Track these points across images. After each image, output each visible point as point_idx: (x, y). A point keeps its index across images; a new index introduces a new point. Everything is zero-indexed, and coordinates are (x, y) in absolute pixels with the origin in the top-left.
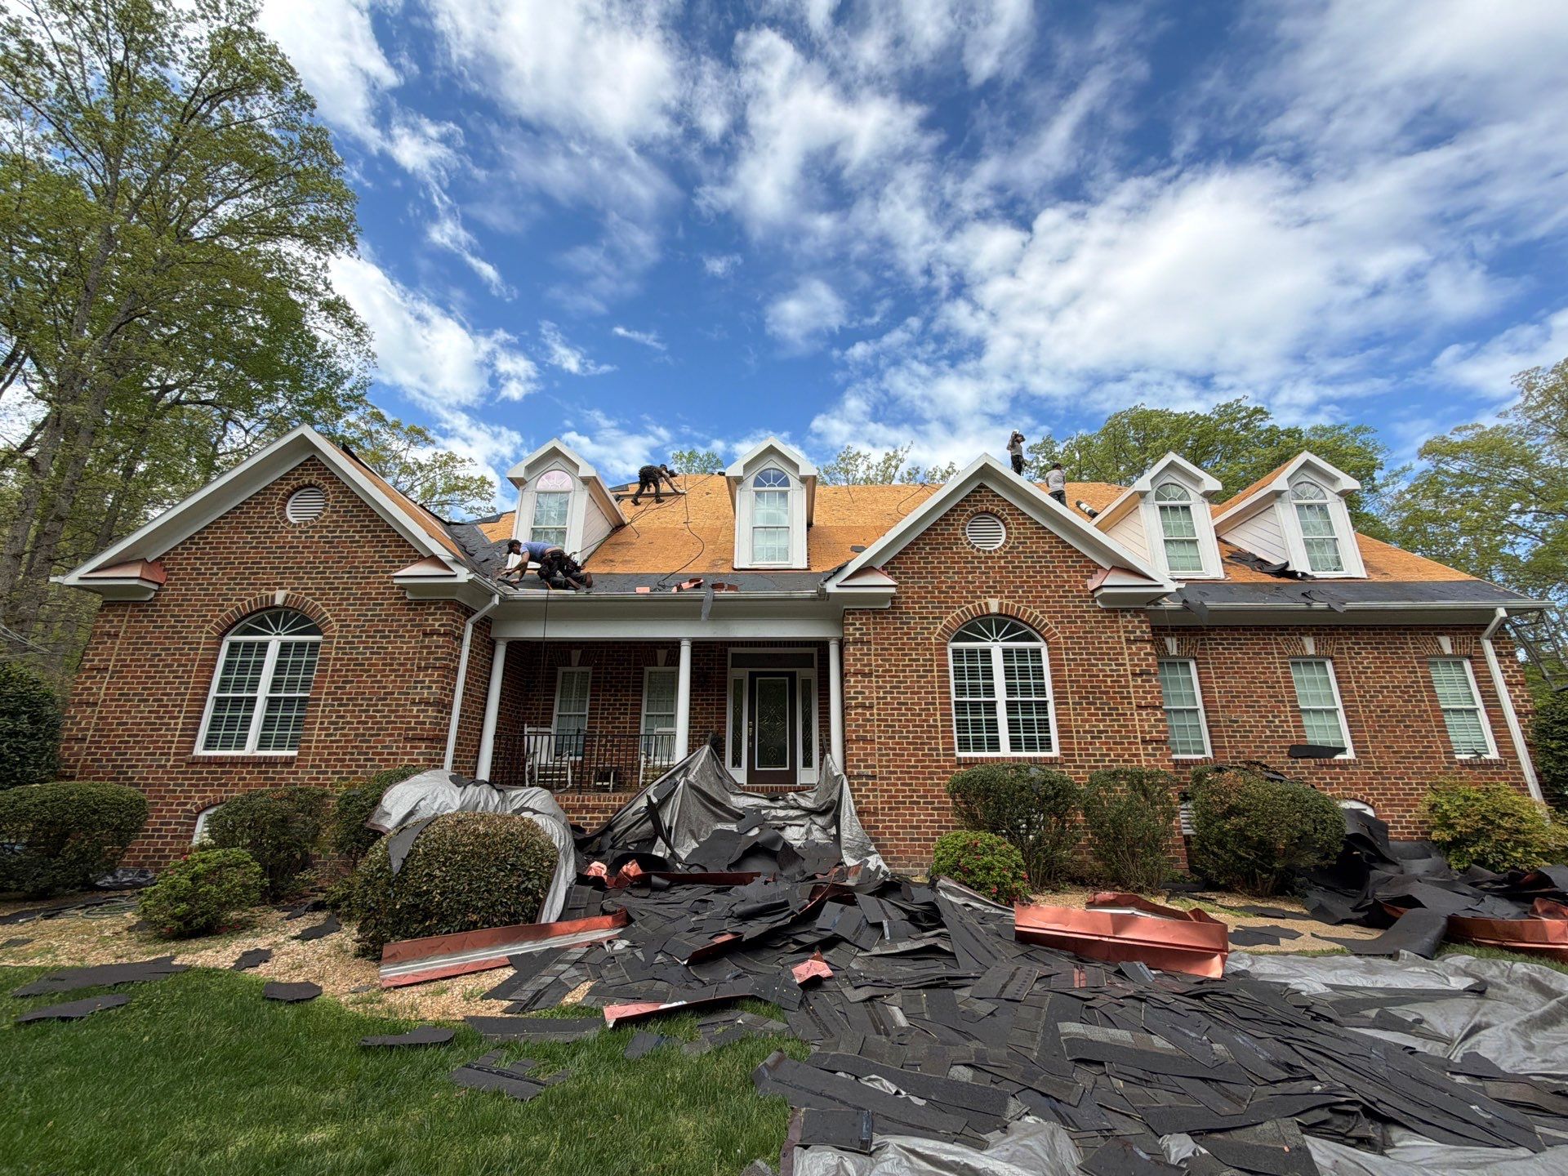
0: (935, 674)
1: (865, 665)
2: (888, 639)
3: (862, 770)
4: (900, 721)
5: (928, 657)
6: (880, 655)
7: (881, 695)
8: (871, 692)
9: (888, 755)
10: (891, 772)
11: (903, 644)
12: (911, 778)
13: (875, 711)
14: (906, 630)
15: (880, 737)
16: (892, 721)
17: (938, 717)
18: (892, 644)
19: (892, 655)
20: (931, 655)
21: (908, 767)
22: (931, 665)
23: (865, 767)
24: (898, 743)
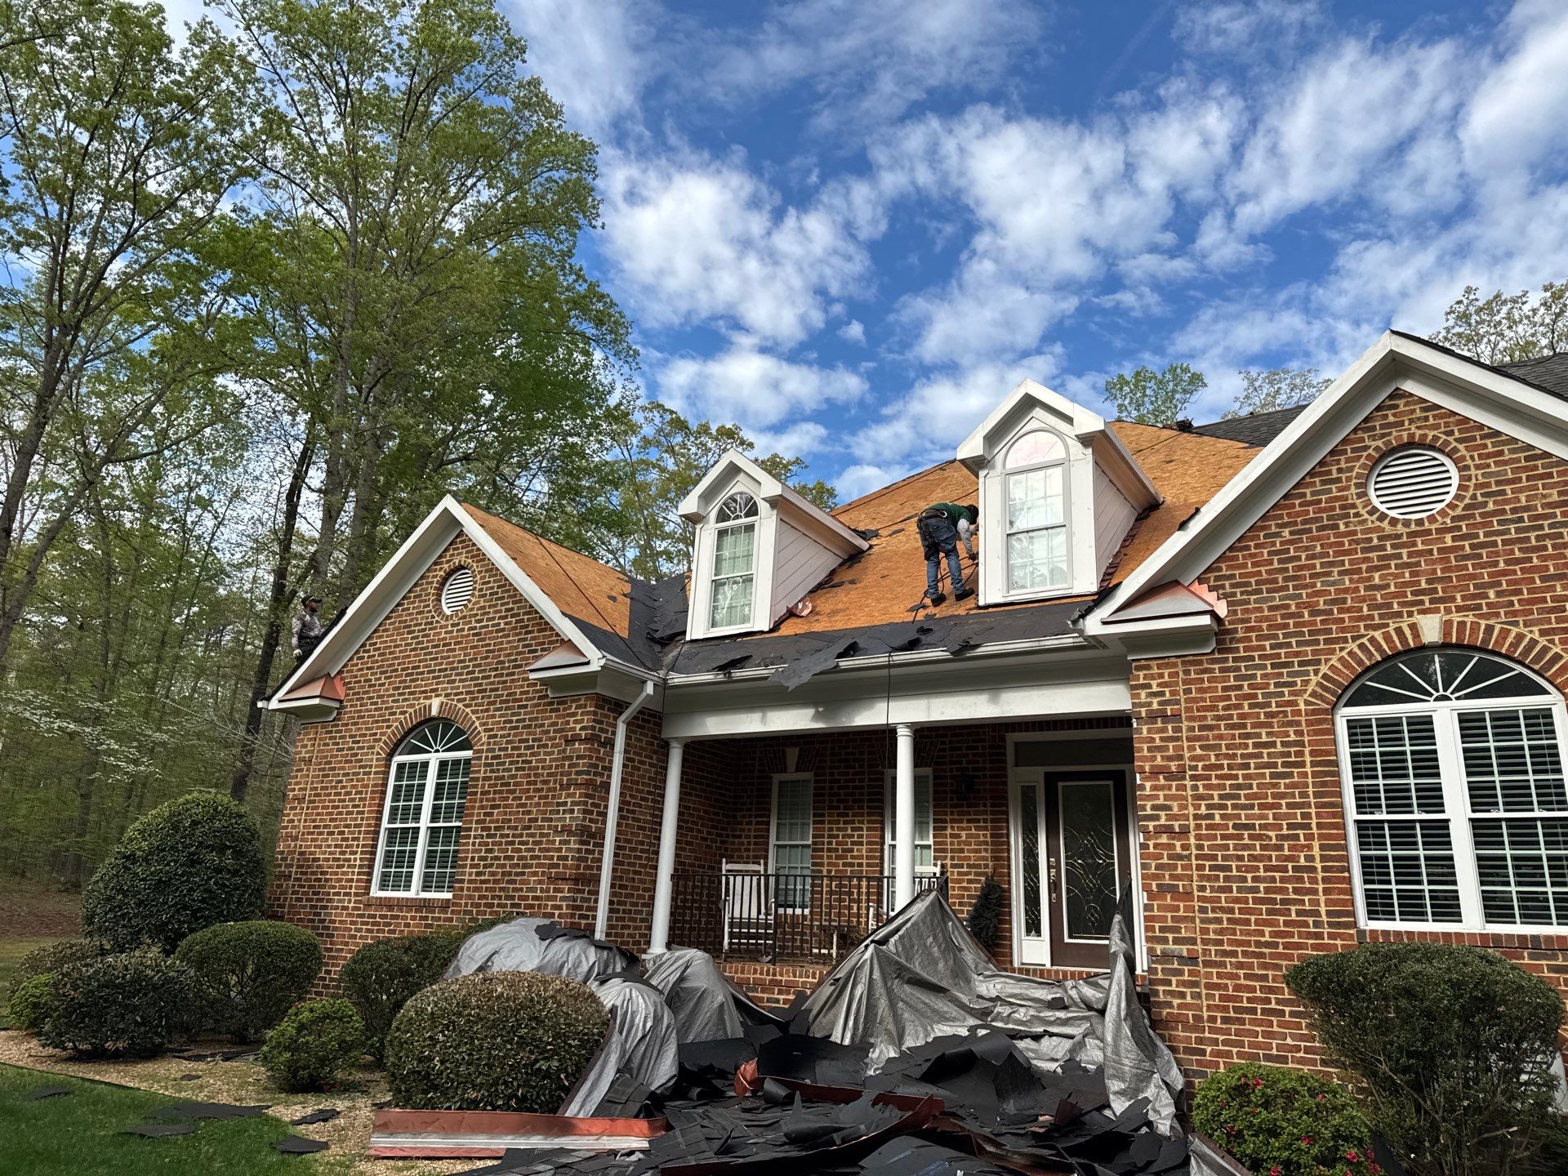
0: (1308, 769)
1: (1170, 759)
2: (1213, 708)
3: (1171, 946)
4: (1240, 858)
5: (1293, 737)
6: (1198, 738)
7: (1203, 811)
8: (1183, 807)
9: (1219, 921)
10: (1225, 953)
11: (1242, 716)
12: (1264, 966)
13: (1192, 841)
14: (1246, 690)
15: (1202, 888)
16: (1225, 858)
17: (1316, 852)
18: (1218, 718)
19: (1221, 737)
20: (1299, 733)
21: (1258, 944)
22: (1300, 754)
23: (1176, 941)
24: (1237, 900)
